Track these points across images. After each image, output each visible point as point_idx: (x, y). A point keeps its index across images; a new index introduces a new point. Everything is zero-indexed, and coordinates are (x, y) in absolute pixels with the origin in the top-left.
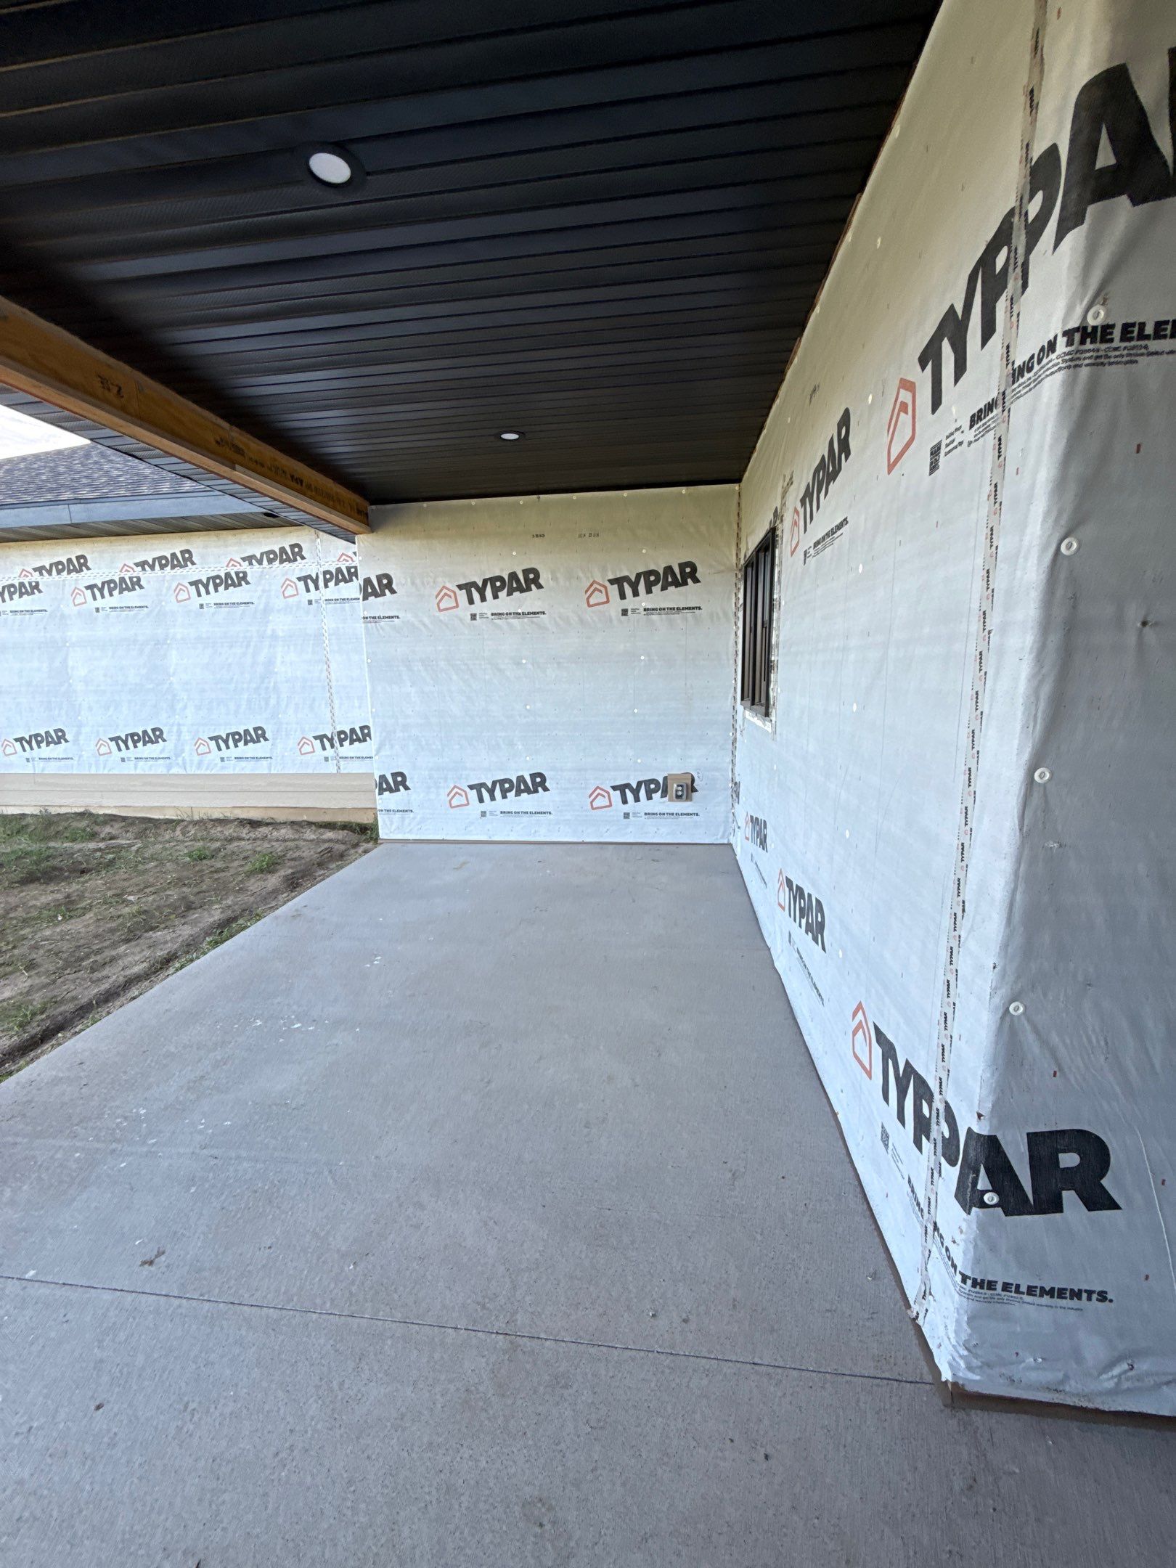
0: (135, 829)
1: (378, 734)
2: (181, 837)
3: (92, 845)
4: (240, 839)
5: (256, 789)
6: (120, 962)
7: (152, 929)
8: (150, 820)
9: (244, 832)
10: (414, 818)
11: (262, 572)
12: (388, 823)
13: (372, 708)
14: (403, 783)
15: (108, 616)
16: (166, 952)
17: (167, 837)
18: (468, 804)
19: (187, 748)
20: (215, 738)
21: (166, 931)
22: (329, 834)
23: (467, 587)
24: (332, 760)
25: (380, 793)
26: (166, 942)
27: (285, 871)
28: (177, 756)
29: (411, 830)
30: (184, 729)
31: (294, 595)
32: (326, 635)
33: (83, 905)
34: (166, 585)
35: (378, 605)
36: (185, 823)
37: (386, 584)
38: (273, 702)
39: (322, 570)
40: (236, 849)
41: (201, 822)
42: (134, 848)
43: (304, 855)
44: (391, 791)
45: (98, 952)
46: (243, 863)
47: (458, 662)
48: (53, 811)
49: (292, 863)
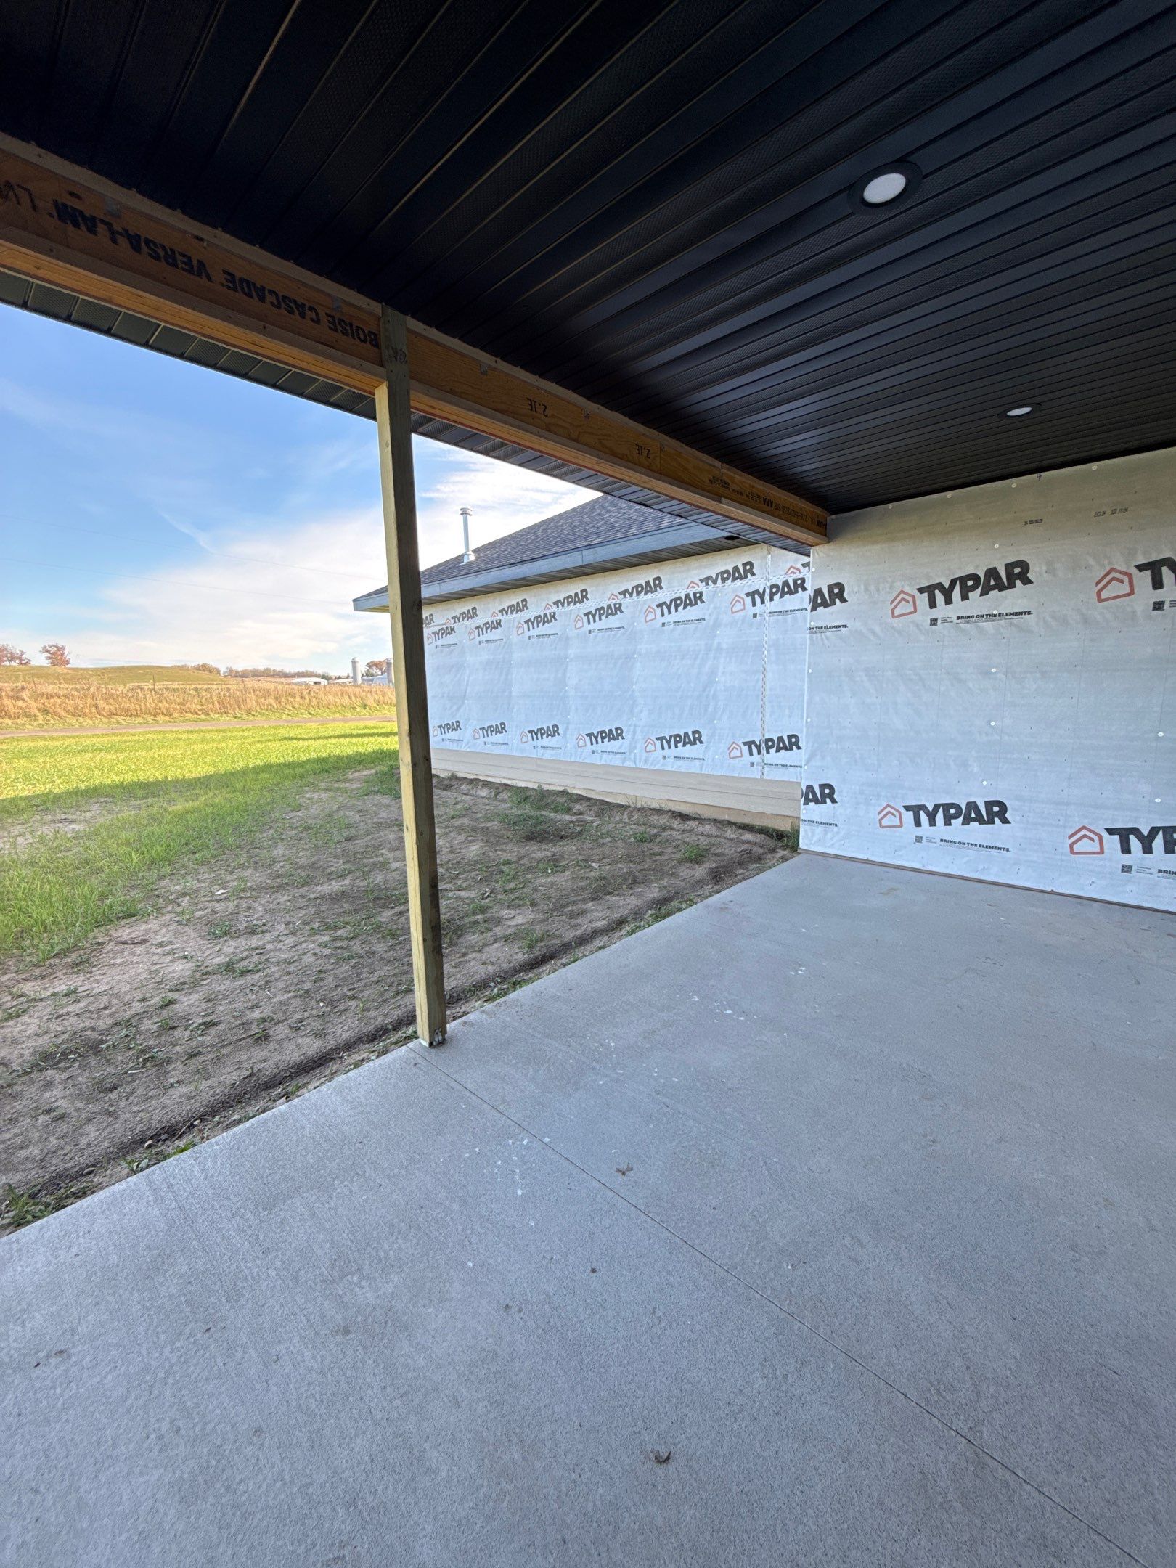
0: (595, 809)
1: (810, 745)
2: (627, 820)
3: (568, 817)
4: (672, 829)
5: (688, 786)
6: (589, 915)
7: (609, 893)
8: (606, 803)
9: (675, 823)
10: (838, 833)
11: (716, 591)
12: (810, 834)
13: (807, 718)
14: (831, 796)
15: (596, 636)
16: (619, 915)
17: (618, 818)
18: (901, 826)
19: (639, 745)
20: (660, 739)
21: (618, 898)
22: (748, 836)
23: (929, 590)
24: (757, 765)
25: (806, 803)
26: (619, 907)
27: (710, 865)
28: (631, 751)
29: (833, 844)
30: (638, 729)
31: (741, 610)
32: (766, 646)
33: (563, 863)
34: (639, 607)
35: (826, 615)
36: (631, 809)
37: (838, 593)
38: (711, 709)
39: (769, 584)
40: (669, 837)
41: (642, 810)
42: (595, 824)
43: (727, 851)
44: (817, 802)
45: (574, 903)
46: (675, 850)
47: (908, 672)
48: (545, 787)
49: (716, 858)
